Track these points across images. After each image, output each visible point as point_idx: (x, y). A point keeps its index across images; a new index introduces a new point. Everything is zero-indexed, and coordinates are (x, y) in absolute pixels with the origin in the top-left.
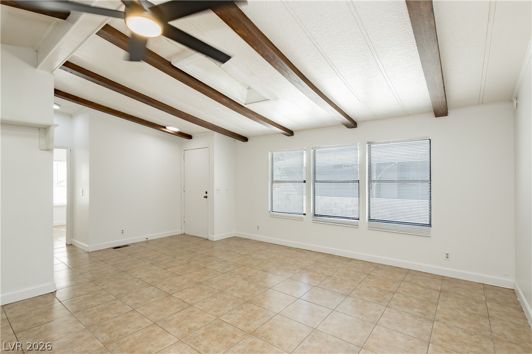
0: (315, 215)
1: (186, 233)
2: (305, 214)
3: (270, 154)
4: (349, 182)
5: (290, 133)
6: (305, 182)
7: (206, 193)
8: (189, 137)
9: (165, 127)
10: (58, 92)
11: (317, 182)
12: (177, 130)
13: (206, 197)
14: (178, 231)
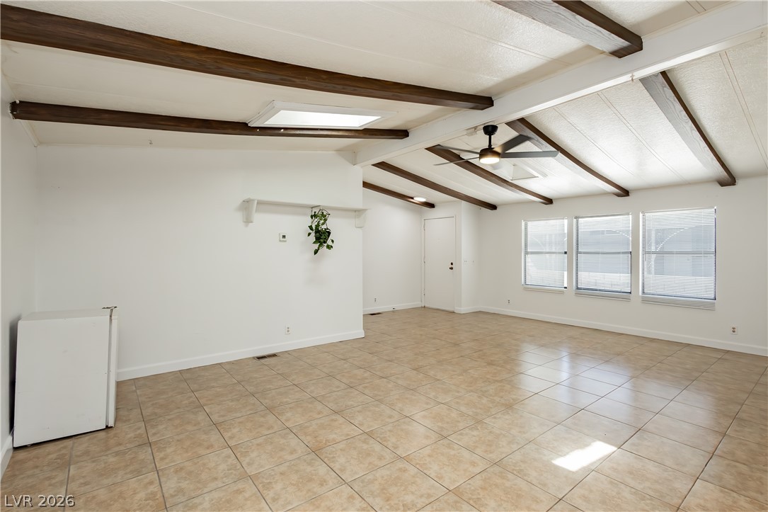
0: (578, 288)
1: (426, 305)
2: (566, 288)
3: (523, 223)
4: (619, 253)
5: (549, 201)
6: (566, 253)
7: (452, 264)
8: (431, 206)
9: (413, 198)
10: (366, 185)
11: (581, 253)
12: (423, 200)
13: (451, 268)
14: (418, 304)
